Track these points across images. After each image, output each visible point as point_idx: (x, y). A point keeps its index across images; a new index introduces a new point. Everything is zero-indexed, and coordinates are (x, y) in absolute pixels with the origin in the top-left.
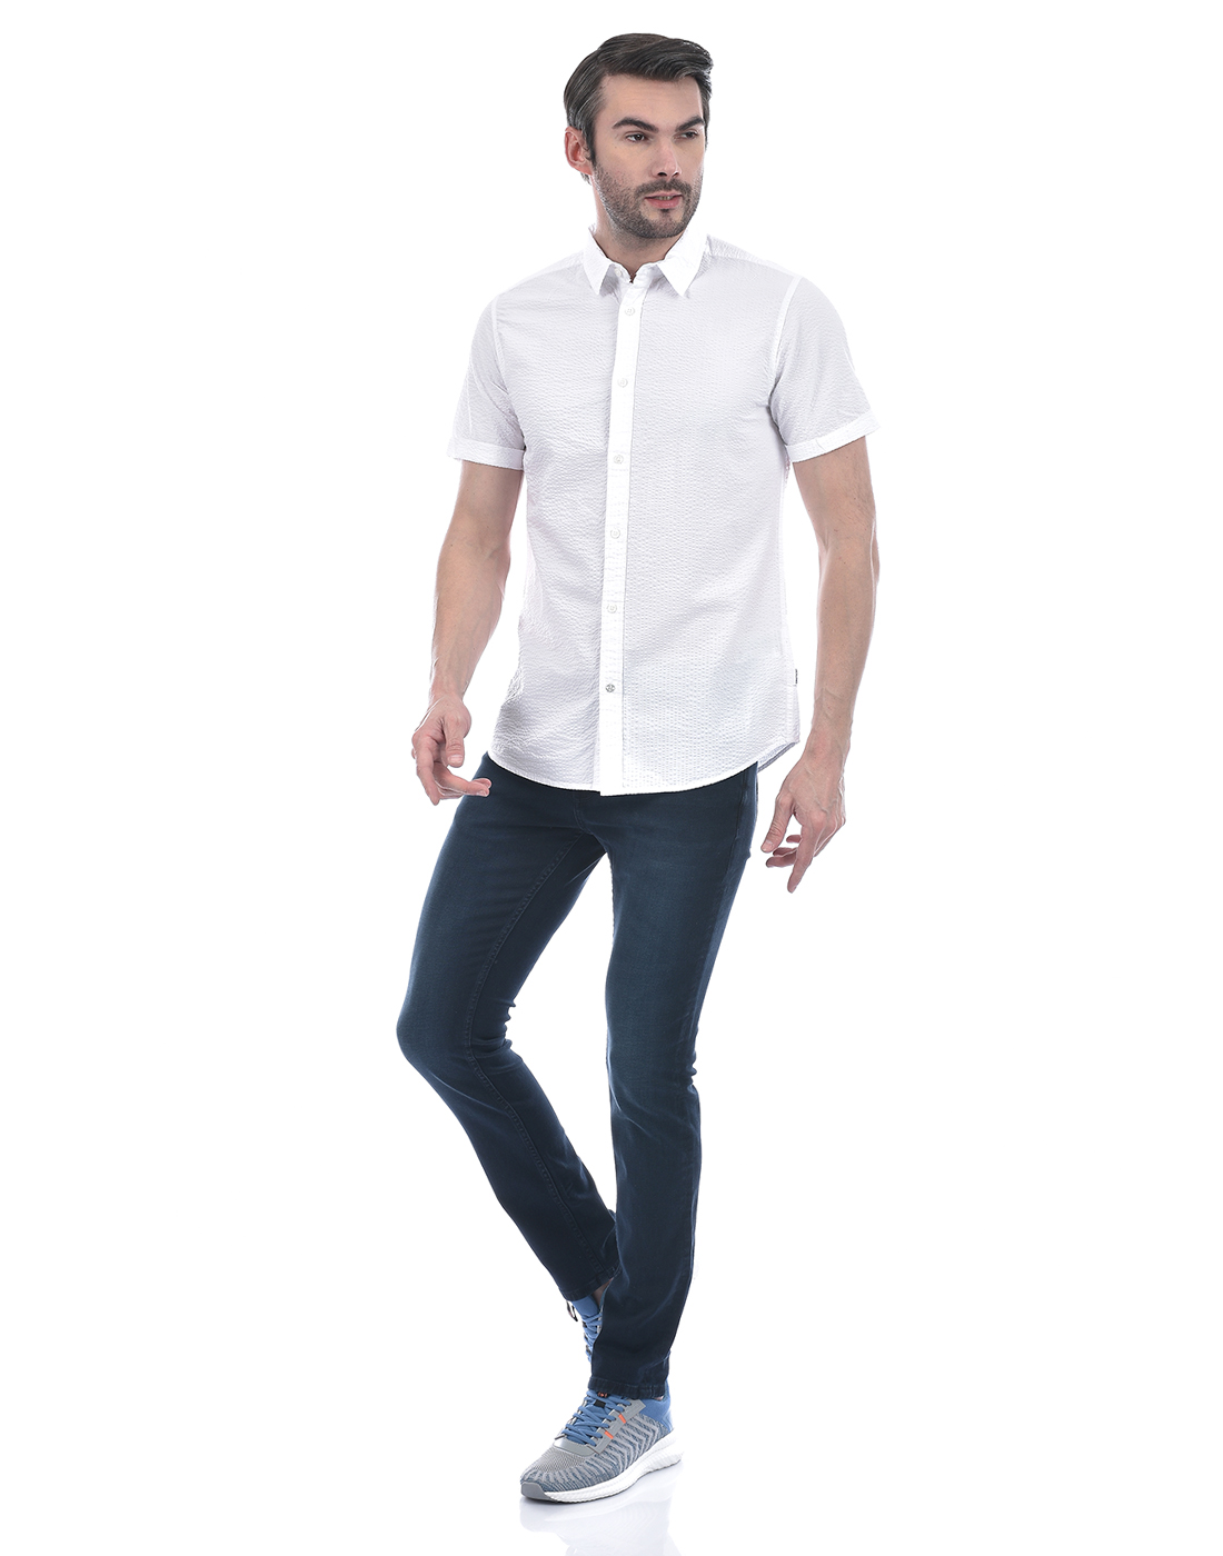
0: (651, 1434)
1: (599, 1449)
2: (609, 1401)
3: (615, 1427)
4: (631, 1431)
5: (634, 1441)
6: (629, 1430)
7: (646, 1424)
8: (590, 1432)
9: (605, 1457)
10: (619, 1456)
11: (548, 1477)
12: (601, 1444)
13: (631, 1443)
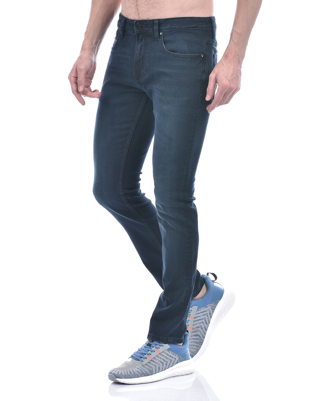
0: (173, 360)
1: (144, 363)
2: (153, 344)
3: (153, 355)
4: (163, 357)
5: (163, 362)
6: (161, 357)
7: (171, 355)
8: (142, 356)
9: (146, 367)
10: (154, 367)
11: (118, 372)
12: (145, 361)
13: (161, 362)
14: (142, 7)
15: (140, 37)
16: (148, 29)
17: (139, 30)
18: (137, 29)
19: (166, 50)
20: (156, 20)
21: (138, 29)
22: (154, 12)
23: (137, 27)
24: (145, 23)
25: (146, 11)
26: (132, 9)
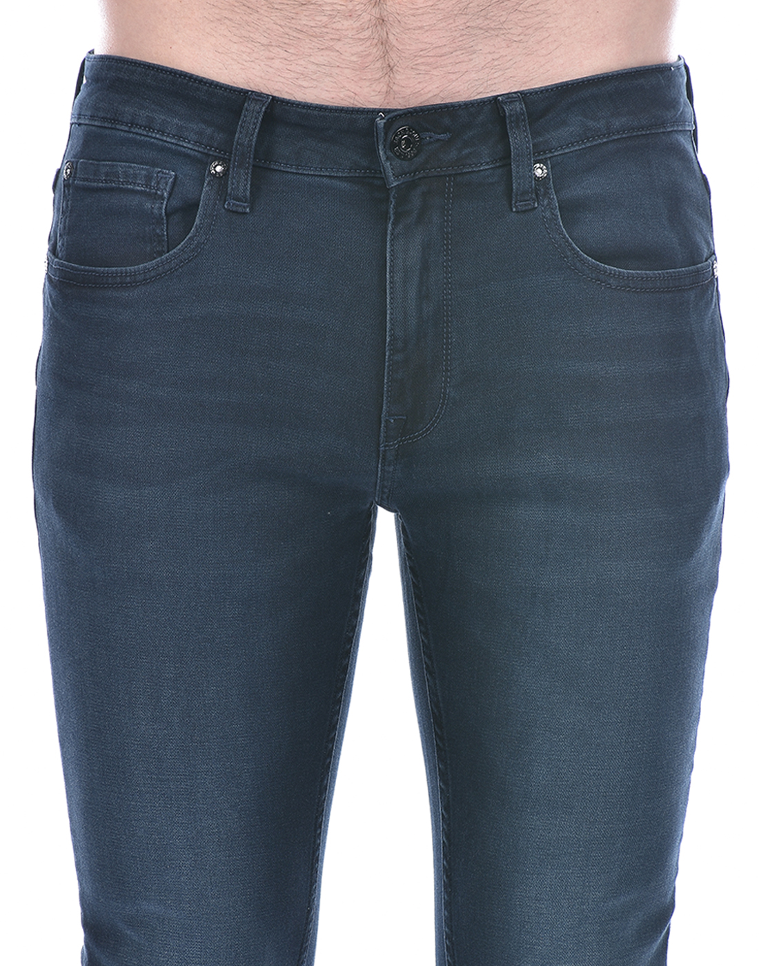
14: (421, 28)
15: (416, 201)
16: (466, 151)
17: (405, 163)
18: (397, 162)
19: (583, 261)
20: (510, 98)
21: (399, 157)
22: (490, 57)
23: (393, 145)
24: (447, 121)
25: (446, 50)
26: (338, 46)
